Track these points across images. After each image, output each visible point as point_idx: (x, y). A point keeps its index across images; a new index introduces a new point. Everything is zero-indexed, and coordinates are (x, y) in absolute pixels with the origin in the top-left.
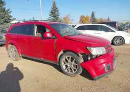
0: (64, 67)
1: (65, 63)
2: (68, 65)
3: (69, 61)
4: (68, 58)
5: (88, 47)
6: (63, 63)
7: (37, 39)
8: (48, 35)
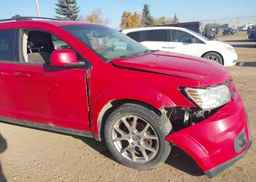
0: (118, 146)
1: (119, 135)
2: (131, 141)
3: (133, 129)
4: (130, 120)
5: (187, 90)
6: (114, 137)
7: (30, 71)
8: (64, 58)
